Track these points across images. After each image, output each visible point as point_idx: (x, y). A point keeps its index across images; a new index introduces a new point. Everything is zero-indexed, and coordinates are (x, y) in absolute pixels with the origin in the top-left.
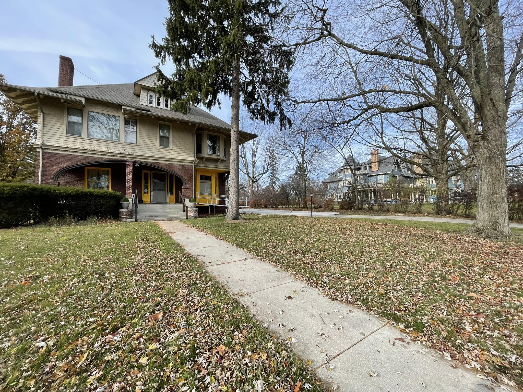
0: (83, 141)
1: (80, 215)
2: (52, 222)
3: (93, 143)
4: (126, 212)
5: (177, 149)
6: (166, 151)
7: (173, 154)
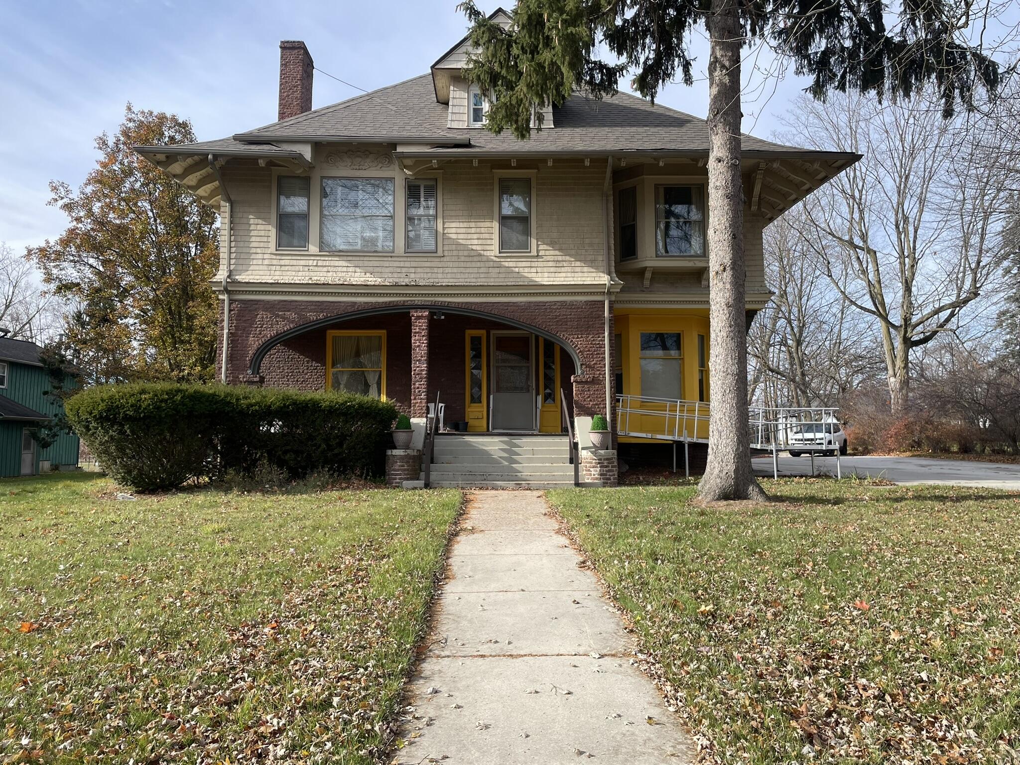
0: (311, 263)
1: (292, 463)
2: (232, 480)
3: (332, 263)
4: (402, 458)
5: (552, 253)
6: (520, 264)
7: (539, 270)
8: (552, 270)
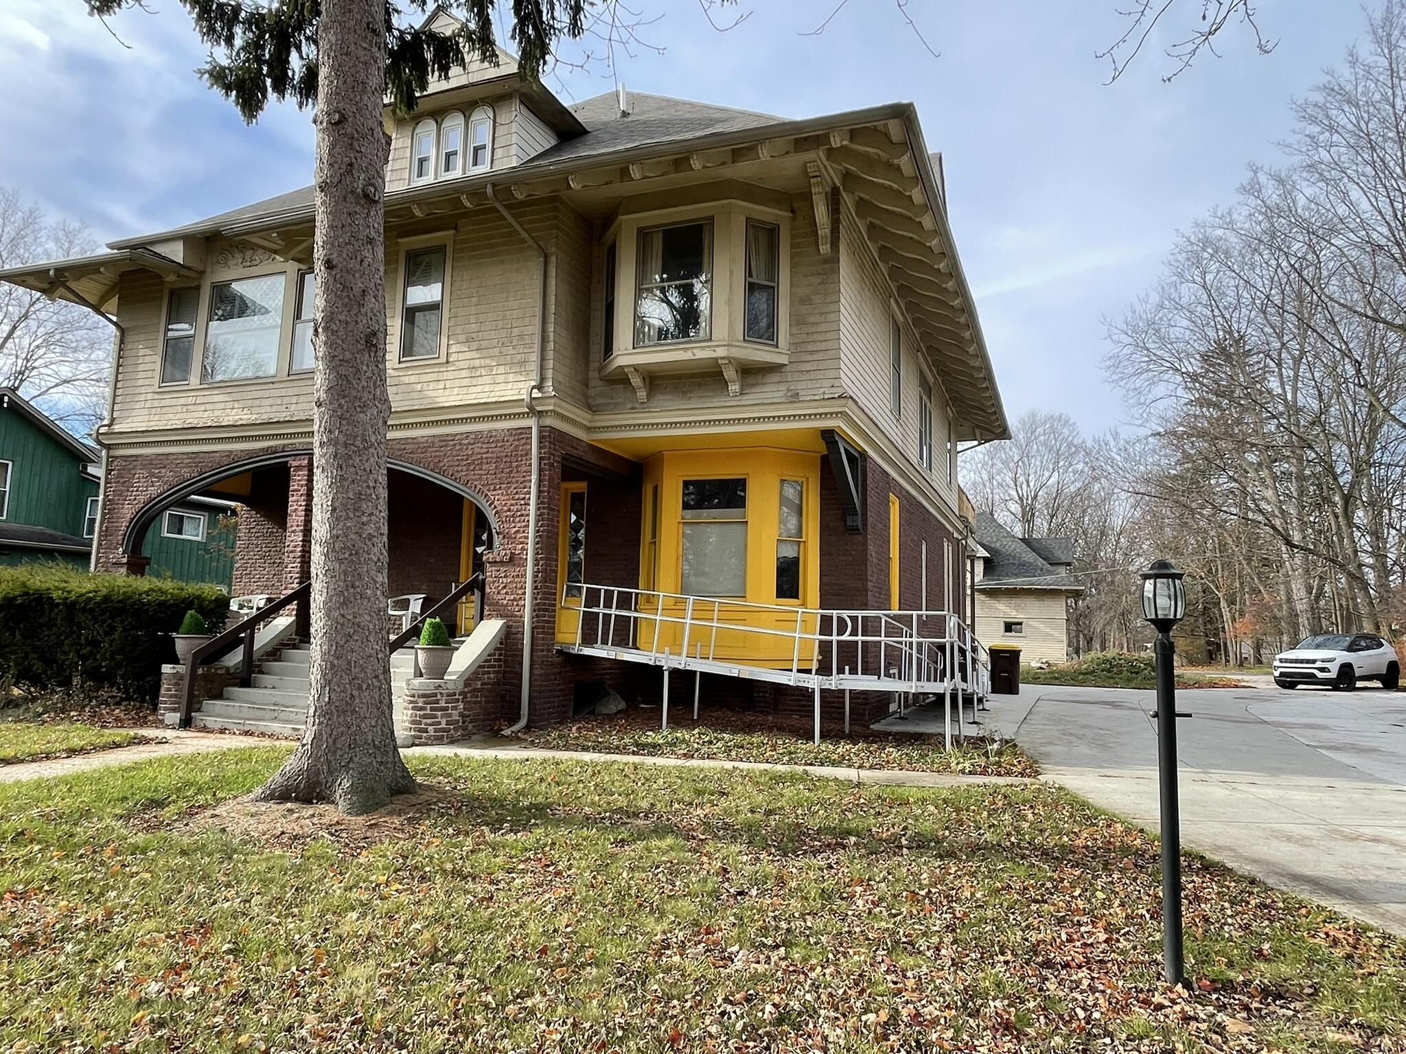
0: (190, 400)
3: (211, 399)
5: (468, 355)
6: (425, 378)
7: (448, 384)
8: (466, 382)
